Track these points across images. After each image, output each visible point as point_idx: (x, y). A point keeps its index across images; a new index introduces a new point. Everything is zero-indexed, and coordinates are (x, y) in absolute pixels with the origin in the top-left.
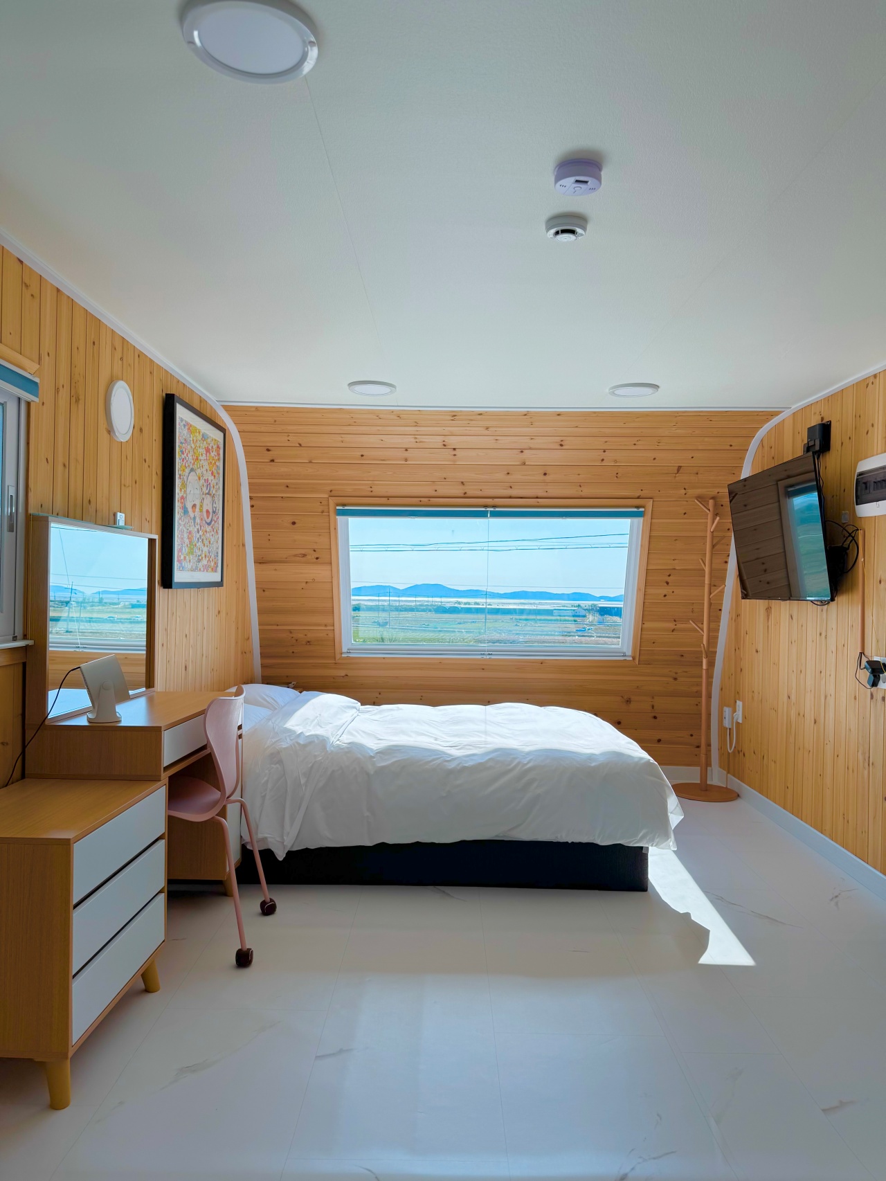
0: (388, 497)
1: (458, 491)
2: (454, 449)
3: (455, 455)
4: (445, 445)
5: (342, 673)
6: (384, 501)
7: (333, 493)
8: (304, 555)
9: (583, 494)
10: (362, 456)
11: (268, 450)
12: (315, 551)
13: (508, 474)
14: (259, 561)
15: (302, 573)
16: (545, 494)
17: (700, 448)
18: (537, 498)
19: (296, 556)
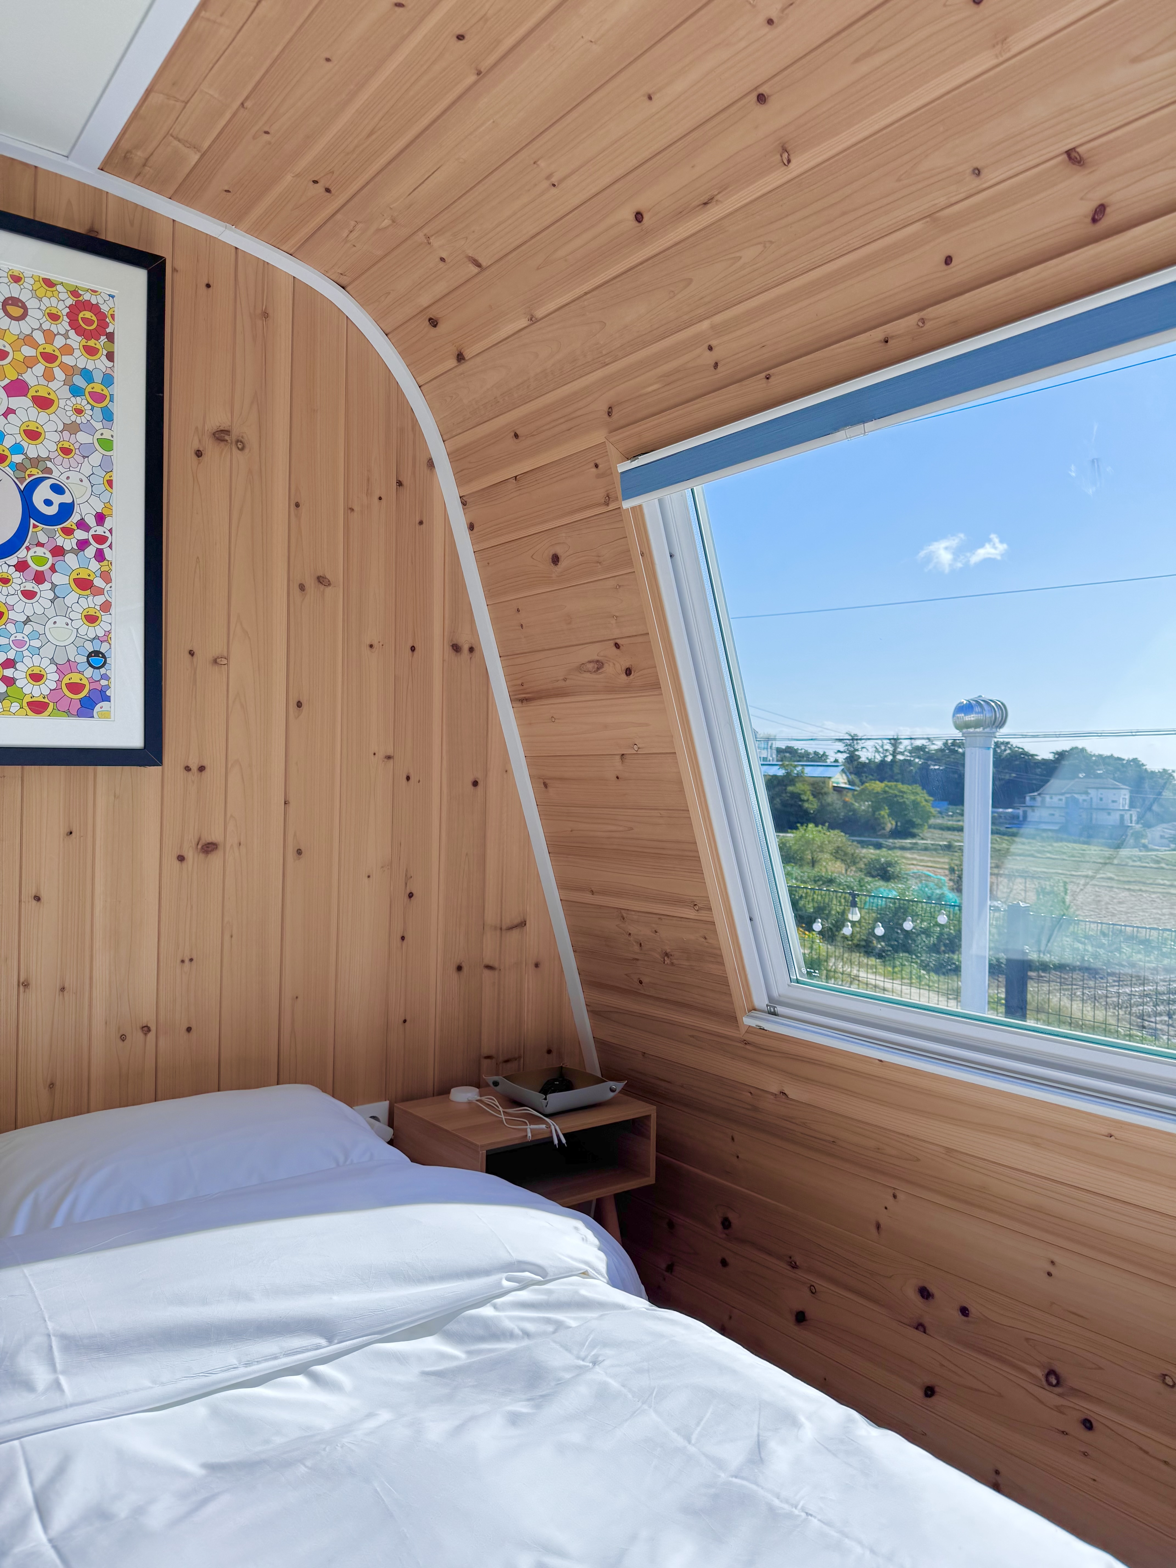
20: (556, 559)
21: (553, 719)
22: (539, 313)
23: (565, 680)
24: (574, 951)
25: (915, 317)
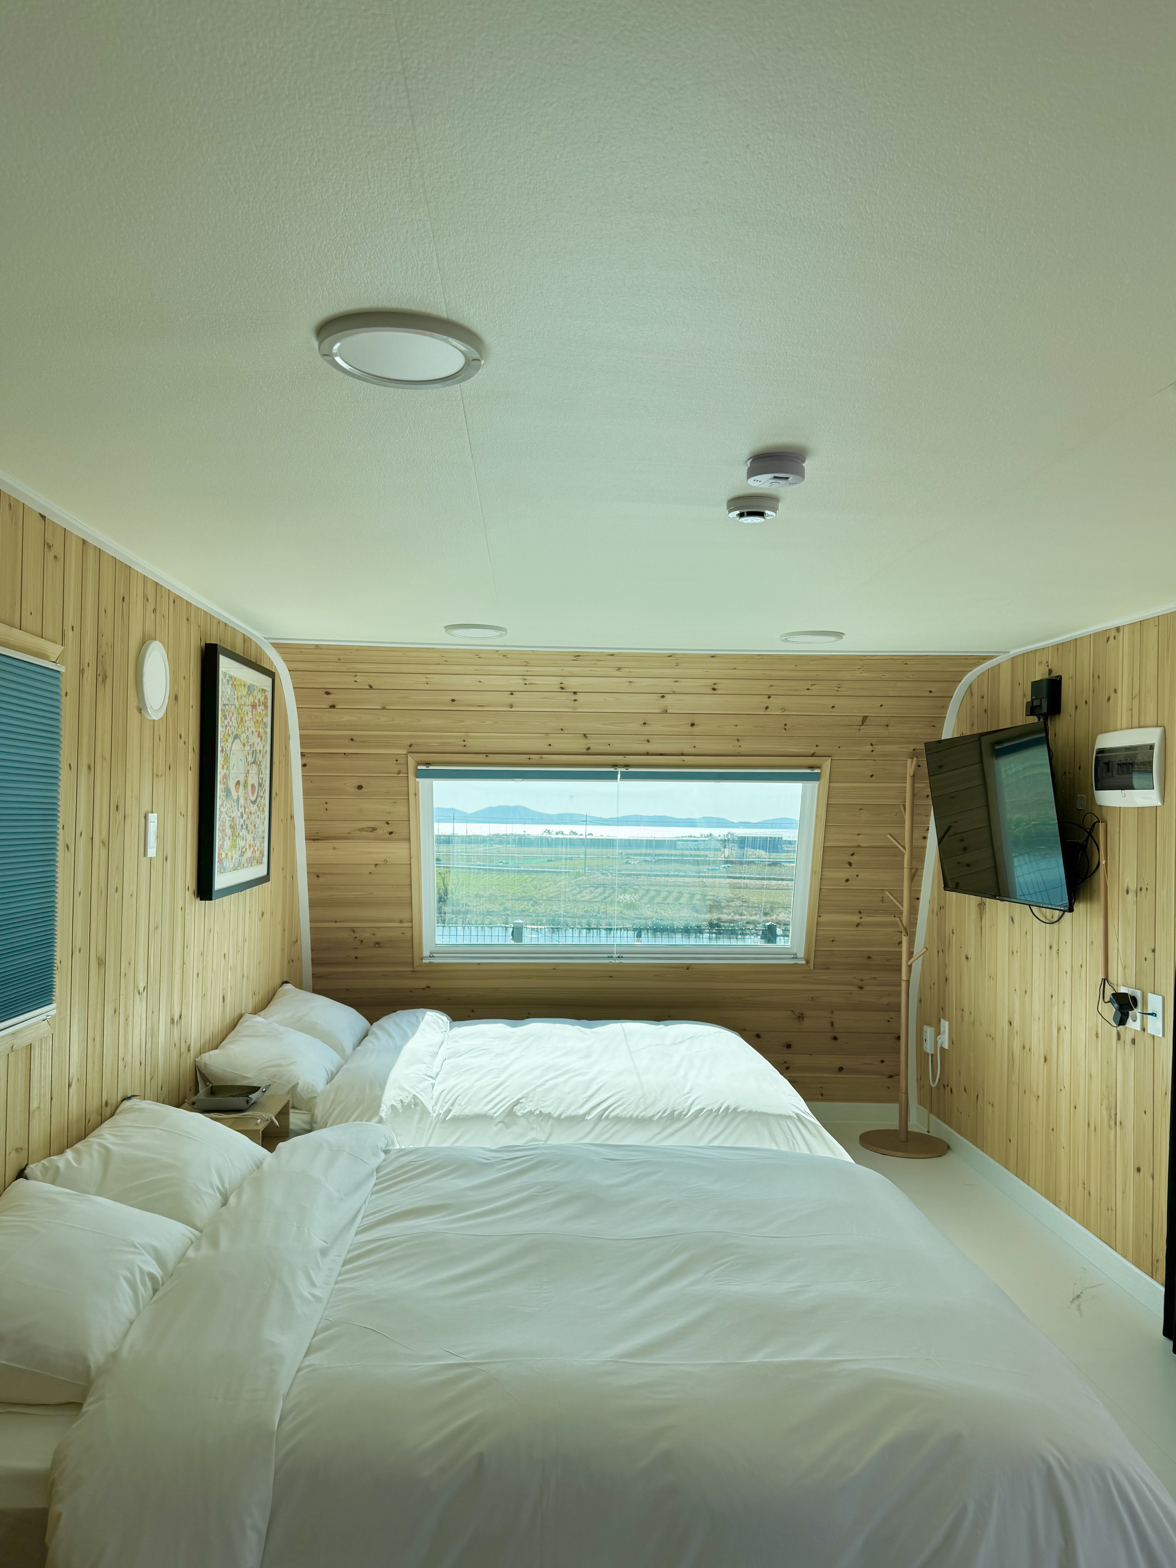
0: (487, 754)
1: (579, 745)
2: (575, 693)
3: (575, 700)
4: (562, 688)
5: (422, 984)
6: (481, 758)
7: (412, 749)
8: (374, 829)
9: (742, 750)
10: (453, 700)
11: (327, 693)
12: (387, 823)
13: (645, 724)
14: (312, 838)
15: (370, 853)
16: (692, 751)
17: (891, 694)
18: (682, 755)
19: (361, 830)
20: (360, 787)
21: (334, 848)
22: (387, 708)
23: (349, 833)
24: (312, 950)
25: (540, 756)
